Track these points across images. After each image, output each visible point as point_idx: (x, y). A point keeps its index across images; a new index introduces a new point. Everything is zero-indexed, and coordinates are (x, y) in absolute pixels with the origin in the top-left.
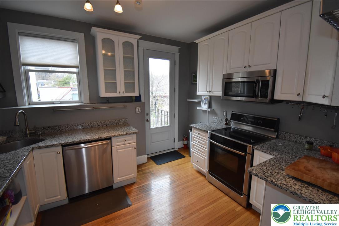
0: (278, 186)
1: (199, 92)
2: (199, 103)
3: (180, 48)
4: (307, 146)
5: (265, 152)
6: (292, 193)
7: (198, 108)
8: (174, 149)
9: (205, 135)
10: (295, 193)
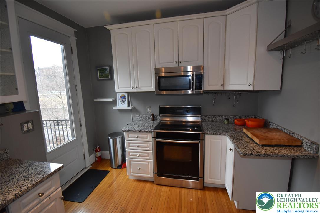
0: (270, 156)
1: (119, 89)
2: (114, 103)
3: (76, 31)
4: (226, 122)
5: (215, 134)
6: (281, 156)
7: (114, 108)
8: (86, 168)
9: (146, 136)
10: (283, 155)
